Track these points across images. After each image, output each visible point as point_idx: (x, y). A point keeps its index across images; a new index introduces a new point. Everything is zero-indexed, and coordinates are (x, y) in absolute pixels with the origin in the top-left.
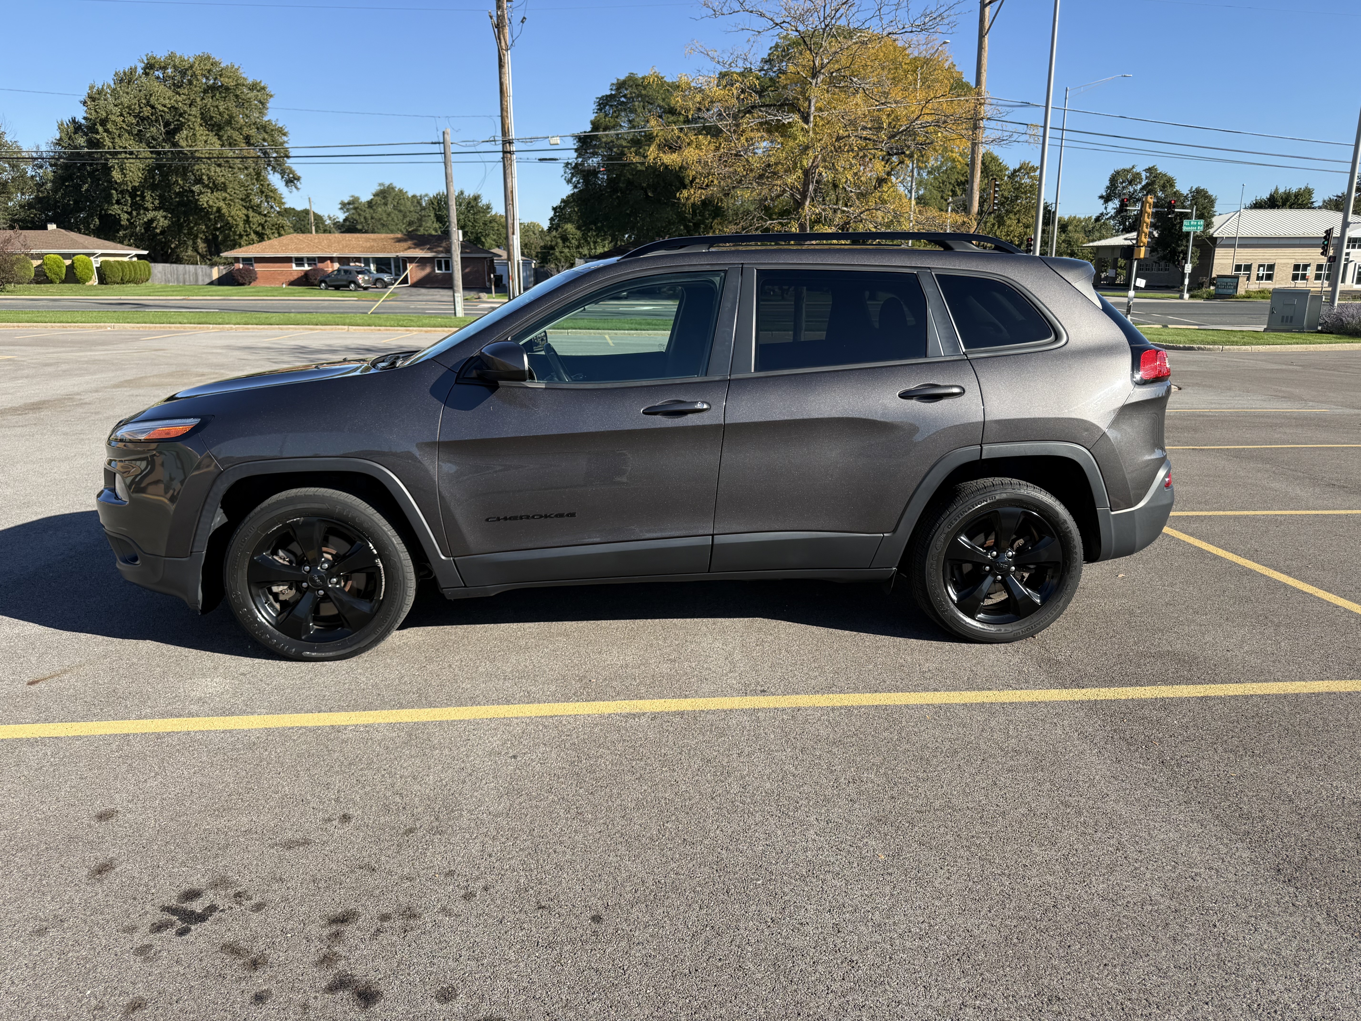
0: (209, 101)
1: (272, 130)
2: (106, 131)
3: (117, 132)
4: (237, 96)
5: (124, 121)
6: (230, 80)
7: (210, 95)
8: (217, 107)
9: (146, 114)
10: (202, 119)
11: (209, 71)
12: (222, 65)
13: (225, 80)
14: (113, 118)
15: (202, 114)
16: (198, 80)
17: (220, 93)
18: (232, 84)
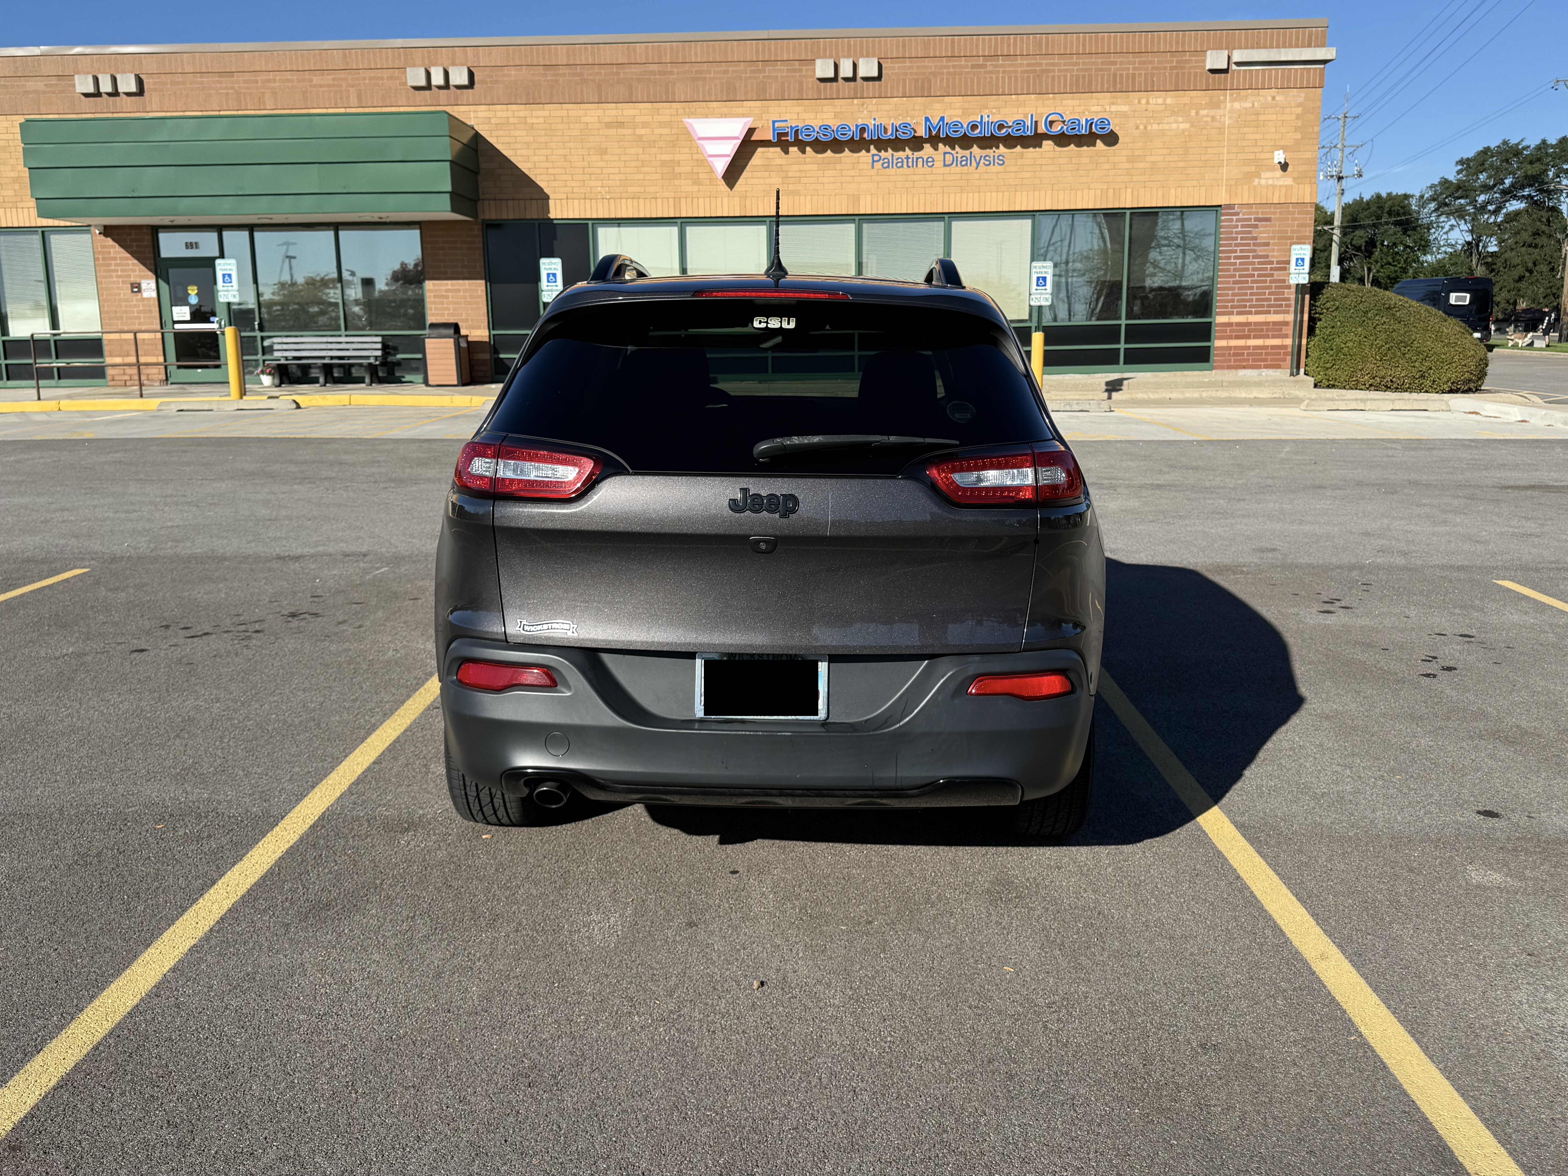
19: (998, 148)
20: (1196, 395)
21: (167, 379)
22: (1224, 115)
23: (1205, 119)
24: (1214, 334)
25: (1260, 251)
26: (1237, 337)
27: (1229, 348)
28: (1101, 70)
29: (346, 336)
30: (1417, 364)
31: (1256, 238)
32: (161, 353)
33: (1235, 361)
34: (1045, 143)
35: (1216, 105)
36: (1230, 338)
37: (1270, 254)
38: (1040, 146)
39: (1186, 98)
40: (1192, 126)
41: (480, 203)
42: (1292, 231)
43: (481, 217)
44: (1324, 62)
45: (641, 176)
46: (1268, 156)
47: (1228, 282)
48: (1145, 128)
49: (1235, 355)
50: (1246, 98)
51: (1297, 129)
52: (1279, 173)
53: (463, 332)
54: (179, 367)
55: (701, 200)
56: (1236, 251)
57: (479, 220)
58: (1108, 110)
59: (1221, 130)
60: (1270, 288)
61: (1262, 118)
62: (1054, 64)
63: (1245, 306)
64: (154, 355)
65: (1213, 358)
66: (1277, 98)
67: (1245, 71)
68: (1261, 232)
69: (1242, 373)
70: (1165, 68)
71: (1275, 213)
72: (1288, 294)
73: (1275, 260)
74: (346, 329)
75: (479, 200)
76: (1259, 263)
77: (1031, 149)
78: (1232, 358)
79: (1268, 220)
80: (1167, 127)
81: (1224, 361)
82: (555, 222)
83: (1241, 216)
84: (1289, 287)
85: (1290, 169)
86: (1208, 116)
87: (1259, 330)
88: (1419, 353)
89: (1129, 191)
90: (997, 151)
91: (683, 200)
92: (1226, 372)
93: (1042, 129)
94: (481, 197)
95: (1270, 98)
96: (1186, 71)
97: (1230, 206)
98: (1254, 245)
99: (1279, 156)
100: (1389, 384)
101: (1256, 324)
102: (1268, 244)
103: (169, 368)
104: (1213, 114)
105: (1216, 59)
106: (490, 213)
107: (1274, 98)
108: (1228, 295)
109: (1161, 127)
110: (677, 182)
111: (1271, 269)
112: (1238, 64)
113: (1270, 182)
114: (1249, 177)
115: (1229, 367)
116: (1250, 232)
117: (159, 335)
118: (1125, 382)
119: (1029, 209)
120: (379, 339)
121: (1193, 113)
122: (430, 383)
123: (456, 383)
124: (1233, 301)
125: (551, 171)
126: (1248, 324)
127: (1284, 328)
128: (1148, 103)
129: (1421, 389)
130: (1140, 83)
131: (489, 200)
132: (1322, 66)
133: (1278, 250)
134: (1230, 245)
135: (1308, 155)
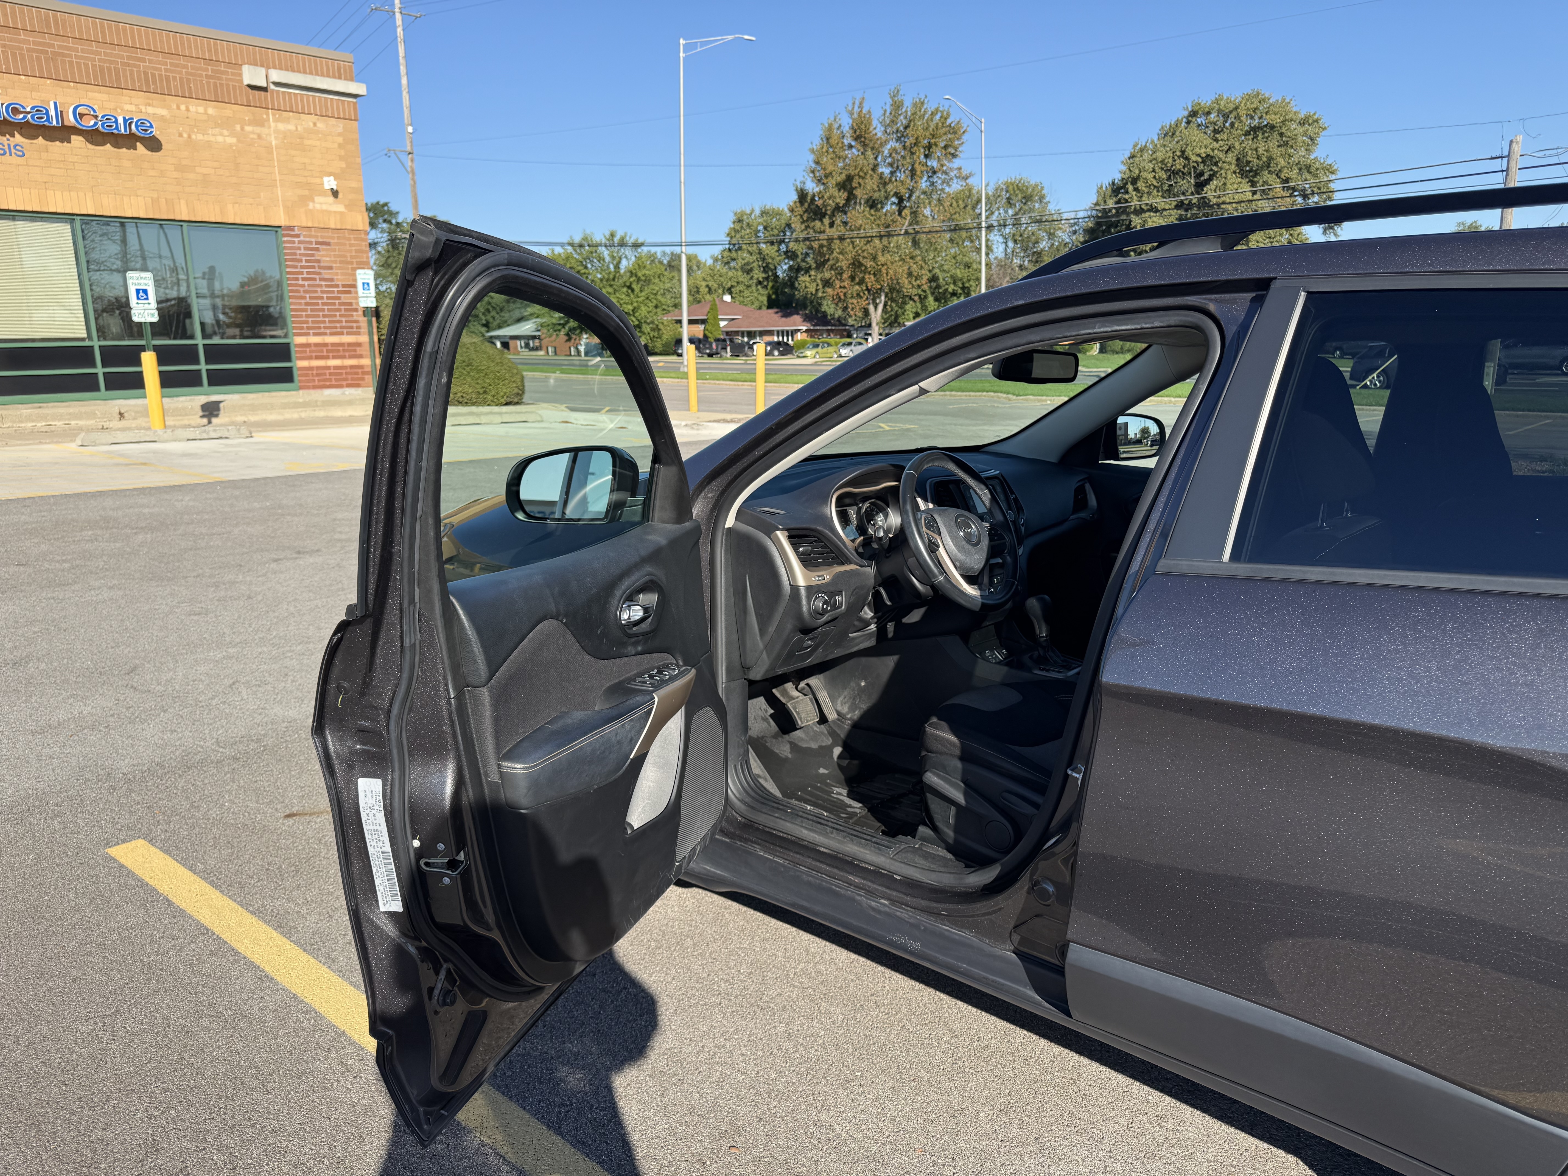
0: (1249, 143)
1: (1317, 169)
2: (1136, 190)
3: (1146, 190)
4: (1281, 135)
5: (1154, 177)
6: (1277, 117)
7: (1251, 137)
8: (1256, 150)
9: (1178, 166)
10: (1237, 165)
11: (1255, 110)
12: (1271, 101)
13: (1268, 119)
14: (1144, 175)
15: (1238, 159)
16: (1241, 122)
17: (1263, 134)
18: (1276, 119)
19: (13, 136)
20: (296, 416)
22: (270, 135)
23: (252, 136)
24: (294, 355)
25: (326, 274)
26: (317, 358)
27: (311, 368)
28: (129, 65)
30: (479, 381)
31: (319, 261)
33: (319, 381)
34: (73, 137)
35: (261, 123)
36: (310, 358)
37: (335, 277)
38: (69, 142)
39: (229, 111)
40: (239, 141)
42: (351, 257)
44: (355, 96)
46: (318, 181)
47: (300, 304)
48: (189, 137)
49: (318, 375)
50: (287, 120)
51: (341, 158)
52: (331, 199)
56: (302, 273)
58: (143, 110)
59: (269, 149)
60: (339, 310)
61: (307, 142)
62: (69, 48)
63: (319, 328)
65: (296, 378)
66: (318, 125)
67: (283, 92)
68: (323, 256)
69: (328, 392)
70: (201, 76)
71: (333, 238)
72: (357, 316)
73: (340, 283)
76: (326, 286)
77: (57, 143)
78: (316, 378)
79: (328, 244)
80: (212, 139)
81: (308, 381)
83: (302, 238)
84: (356, 310)
85: (340, 195)
86: (253, 133)
87: (337, 351)
88: (479, 371)
89: (183, 202)
90: (11, 139)
92: (312, 392)
93: (70, 120)
95: (311, 125)
96: (224, 82)
97: (290, 228)
98: (320, 267)
99: (330, 183)
100: (461, 400)
101: (333, 345)
102: (331, 268)
104: (258, 132)
105: (252, 75)
107: (315, 124)
108: (301, 316)
109: (206, 138)
111: (338, 292)
112: (276, 84)
113: (324, 207)
114: (304, 200)
115: (315, 387)
116: (313, 255)
118: (221, 405)
119: (67, 211)
121: (238, 127)
124: (307, 322)
126: (325, 345)
127: (358, 349)
128: (188, 109)
129: (485, 403)
130: (176, 87)
132: (354, 100)
133: (342, 274)
134: (296, 267)
135: (354, 184)
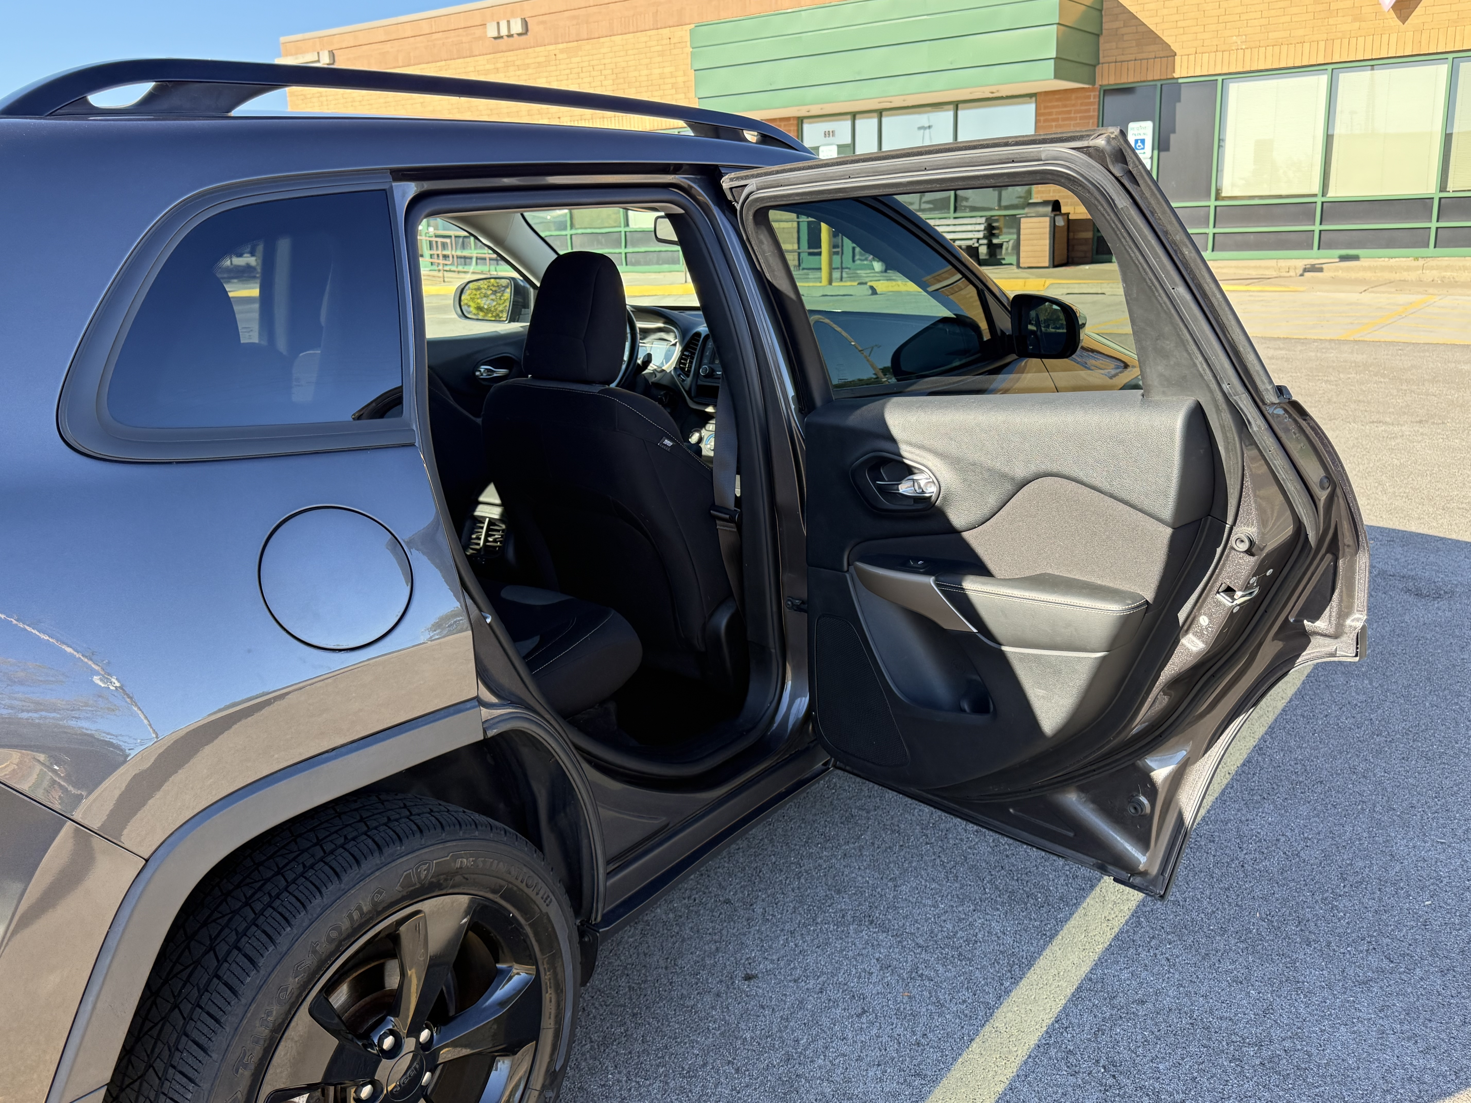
21: (799, 265)
29: (955, 218)
32: (796, 241)
41: (1098, 69)
43: (1099, 82)
45: (1287, 18)
53: (1064, 210)
54: (810, 254)
55: (1361, 40)
57: (1097, 86)
64: (790, 243)
74: (955, 211)
75: (1099, 63)
82: (1180, 81)
91: (1337, 42)
94: (1101, 60)
103: (802, 255)
106: (1108, 77)
110: (1332, 21)
117: (795, 224)
120: (983, 220)
122: (1021, 265)
123: (1047, 264)
125: (1180, 24)
131: (1109, 63)
